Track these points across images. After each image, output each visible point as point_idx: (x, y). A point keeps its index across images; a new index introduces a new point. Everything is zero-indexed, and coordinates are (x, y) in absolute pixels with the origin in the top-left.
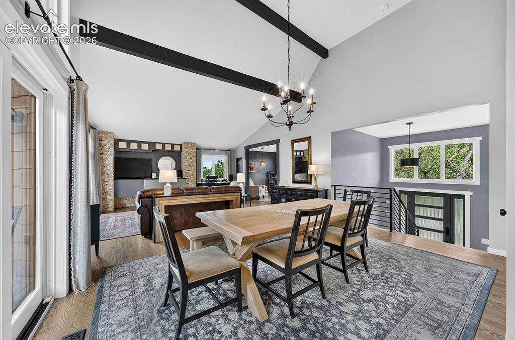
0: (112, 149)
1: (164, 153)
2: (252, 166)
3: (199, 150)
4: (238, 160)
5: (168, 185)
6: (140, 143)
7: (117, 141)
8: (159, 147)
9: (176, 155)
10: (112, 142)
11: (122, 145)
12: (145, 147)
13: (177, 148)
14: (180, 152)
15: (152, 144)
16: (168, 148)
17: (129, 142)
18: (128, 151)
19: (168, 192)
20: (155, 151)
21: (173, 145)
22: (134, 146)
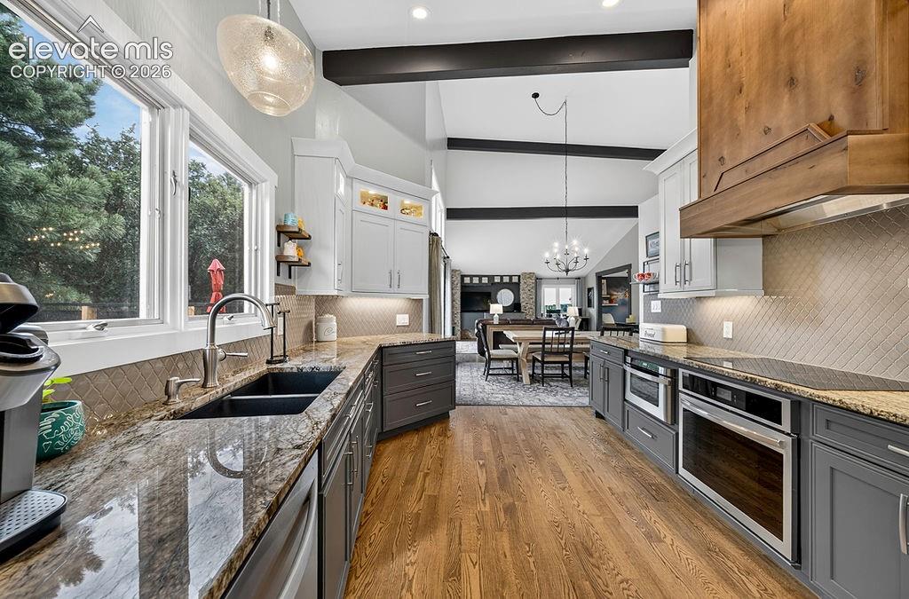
0: (459, 285)
1: (502, 285)
2: (615, 297)
3: (538, 281)
4: (590, 290)
5: (496, 315)
6: (480, 277)
7: (463, 277)
8: (497, 280)
9: (514, 286)
10: (459, 278)
11: (467, 280)
12: (485, 280)
13: (515, 280)
14: (518, 284)
15: (491, 278)
16: (506, 280)
17: (471, 277)
18: (472, 285)
19: (496, 321)
20: (493, 284)
21: (511, 277)
22: (476, 280)
